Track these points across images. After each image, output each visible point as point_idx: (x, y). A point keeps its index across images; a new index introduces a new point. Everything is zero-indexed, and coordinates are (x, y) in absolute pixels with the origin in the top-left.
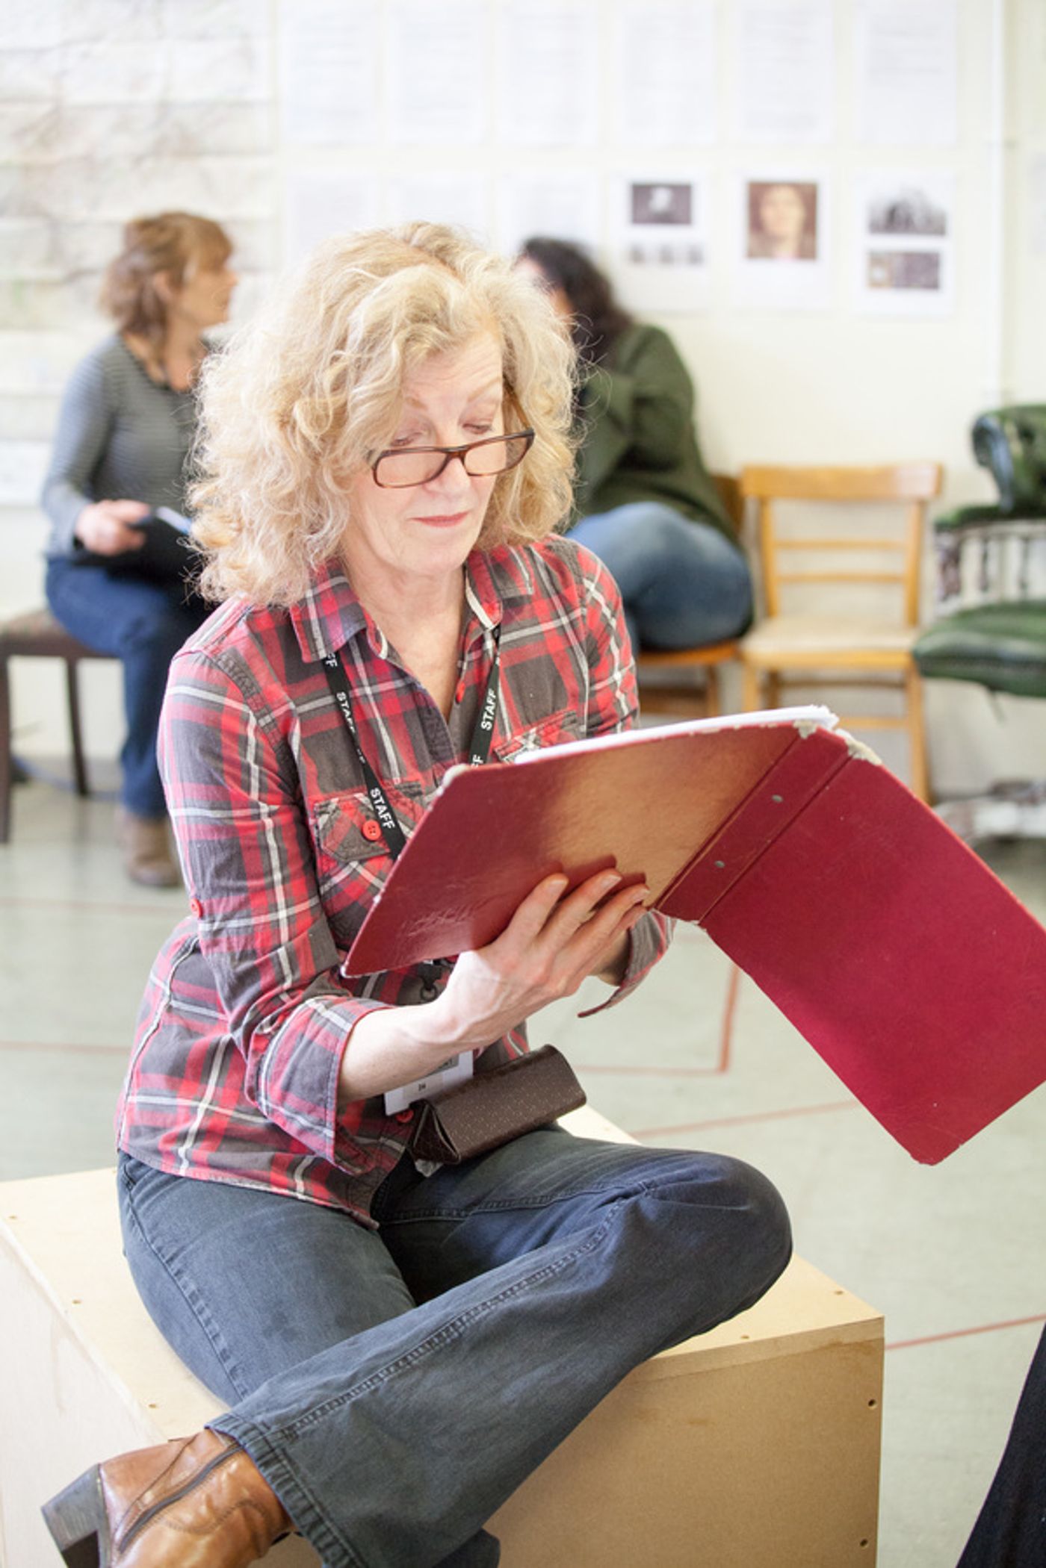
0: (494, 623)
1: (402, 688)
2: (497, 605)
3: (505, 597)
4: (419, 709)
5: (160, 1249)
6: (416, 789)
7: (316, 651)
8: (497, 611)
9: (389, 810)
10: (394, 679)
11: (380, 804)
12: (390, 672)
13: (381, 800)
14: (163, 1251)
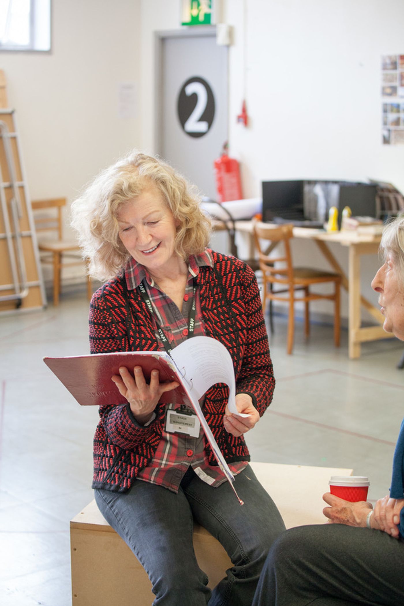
0: (196, 274)
1: (162, 298)
2: (197, 269)
3: (200, 266)
4: (168, 304)
5: (106, 498)
6: (169, 328)
7: (132, 286)
8: (197, 271)
9: (164, 336)
10: (158, 295)
11: (161, 334)
12: (158, 293)
13: (162, 333)
14: (107, 499)
